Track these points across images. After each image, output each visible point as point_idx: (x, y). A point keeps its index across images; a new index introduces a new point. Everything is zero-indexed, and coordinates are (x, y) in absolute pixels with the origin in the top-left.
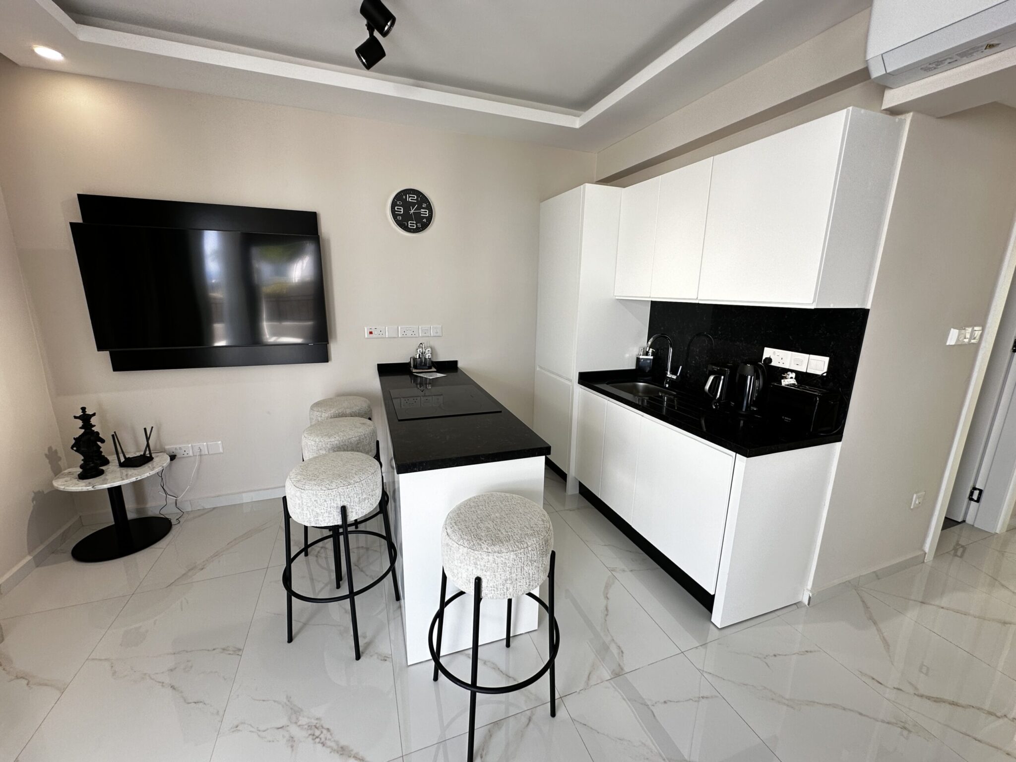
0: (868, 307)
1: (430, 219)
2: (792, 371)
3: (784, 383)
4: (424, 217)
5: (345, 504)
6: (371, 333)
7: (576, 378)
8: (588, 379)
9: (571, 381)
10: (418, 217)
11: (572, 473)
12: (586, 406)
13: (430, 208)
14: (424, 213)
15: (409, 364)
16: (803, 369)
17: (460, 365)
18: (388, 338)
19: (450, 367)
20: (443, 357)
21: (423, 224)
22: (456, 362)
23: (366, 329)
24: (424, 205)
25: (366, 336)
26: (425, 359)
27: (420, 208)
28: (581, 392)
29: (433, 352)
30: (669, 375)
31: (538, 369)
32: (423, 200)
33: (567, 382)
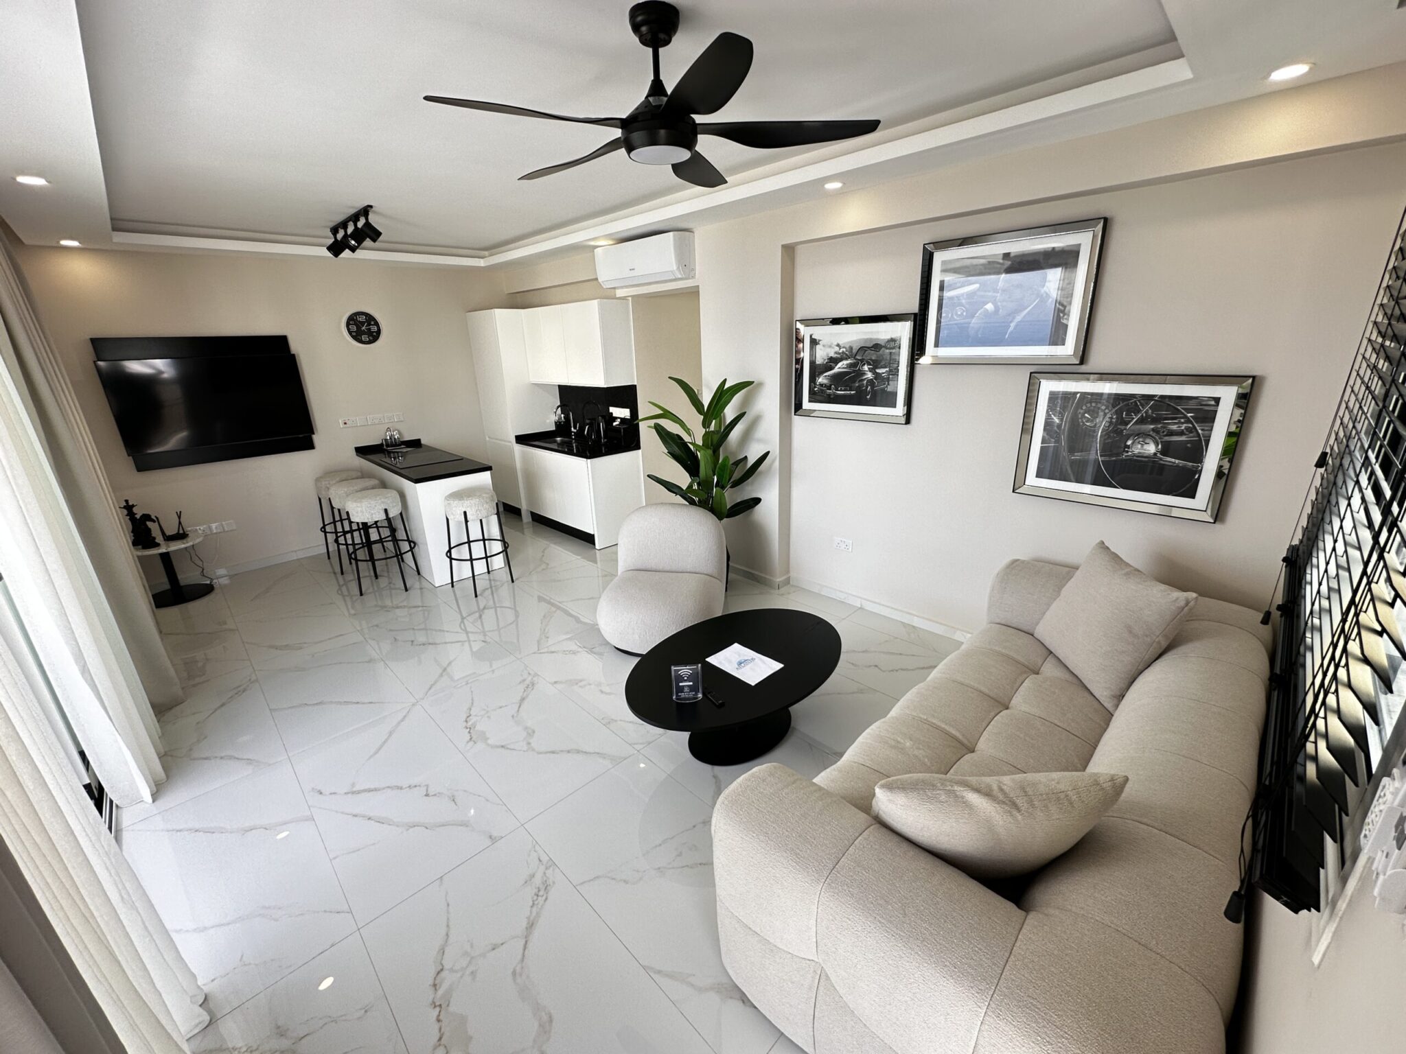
0: (635, 384)
1: (379, 332)
2: (619, 418)
3: (615, 424)
4: (374, 332)
5: (386, 507)
6: (345, 423)
7: (514, 440)
8: (522, 439)
9: (510, 442)
10: (370, 333)
11: (524, 507)
12: (526, 459)
13: (377, 324)
14: (374, 329)
15: (382, 444)
16: (623, 416)
17: (423, 442)
18: (360, 426)
19: (416, 444)
20: (408, 437)
21: (374, 336)
22: (419, 440)
23: (340, 421)
24: (372, 323)
25: (342, 426)
26: (395, 439)
27: (369, 324)
28: (518, 449)
29: (400, 433)
30: (572, 429)
31: (487, 439)
32: (370, 319)
33: (510, 444)
